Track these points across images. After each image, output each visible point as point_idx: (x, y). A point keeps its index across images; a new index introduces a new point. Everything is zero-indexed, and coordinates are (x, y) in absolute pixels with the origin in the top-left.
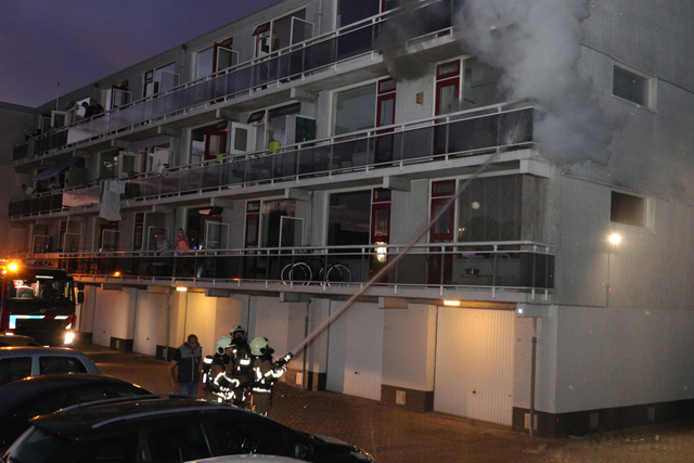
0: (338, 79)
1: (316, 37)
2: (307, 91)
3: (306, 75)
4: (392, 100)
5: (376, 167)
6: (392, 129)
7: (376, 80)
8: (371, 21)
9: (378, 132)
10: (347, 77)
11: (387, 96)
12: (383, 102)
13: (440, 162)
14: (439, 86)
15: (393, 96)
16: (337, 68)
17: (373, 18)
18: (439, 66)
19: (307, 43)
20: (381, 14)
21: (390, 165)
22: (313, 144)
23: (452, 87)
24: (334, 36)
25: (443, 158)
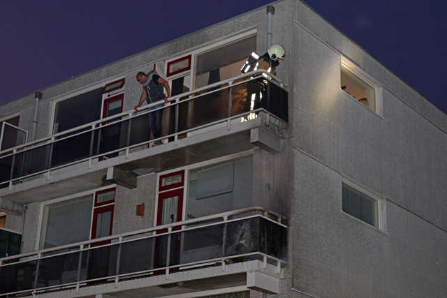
0: (51, 188)
1: (28, 143)
2: (14, 202)
3: (14, 183)
4: (110, 213)
5: (89, 284)
6: (109, 241)
7: (94, 191)
8: (91, 127)
9: (93, 245)
10: (61, 186)
11: (105, 208)
12: (99, 216)
13: (160, 276)
14: (162, 197)
15: (111, 209)
16: (50, 176)
17: (93, 124)
18: (161, 177)
19: (18, 150)
20: (102, 120)
21: (105, 282)
22: (18, 259)
23: (176, 198)
24: (49, 142)
25: (163, 272)
